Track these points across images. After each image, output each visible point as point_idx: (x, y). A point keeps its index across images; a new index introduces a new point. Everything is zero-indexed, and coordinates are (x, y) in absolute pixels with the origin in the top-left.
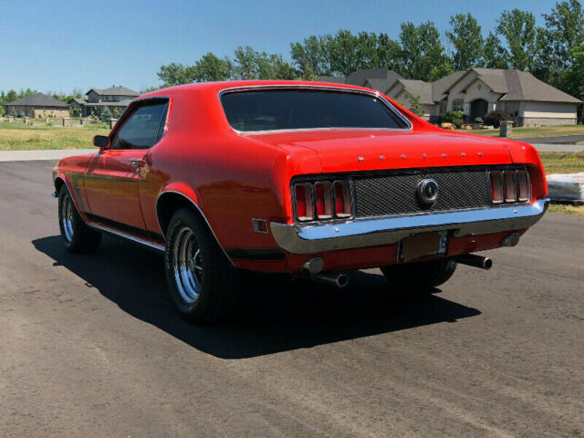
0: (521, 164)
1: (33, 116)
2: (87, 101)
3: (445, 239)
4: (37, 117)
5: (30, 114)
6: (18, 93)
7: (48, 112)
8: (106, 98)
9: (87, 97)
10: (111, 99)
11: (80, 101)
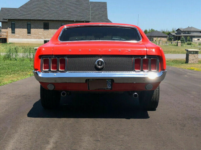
0: (155, 56)
1: (153, 40)
2: (176, 34)
3: (110, 83)
4: (154, 41)
5: (152, 40)
6: (148, 31)
7: (159, 39)
8: (184, 32)
9: (176, 32)
10: (187, 33)
11: (174, 34)
